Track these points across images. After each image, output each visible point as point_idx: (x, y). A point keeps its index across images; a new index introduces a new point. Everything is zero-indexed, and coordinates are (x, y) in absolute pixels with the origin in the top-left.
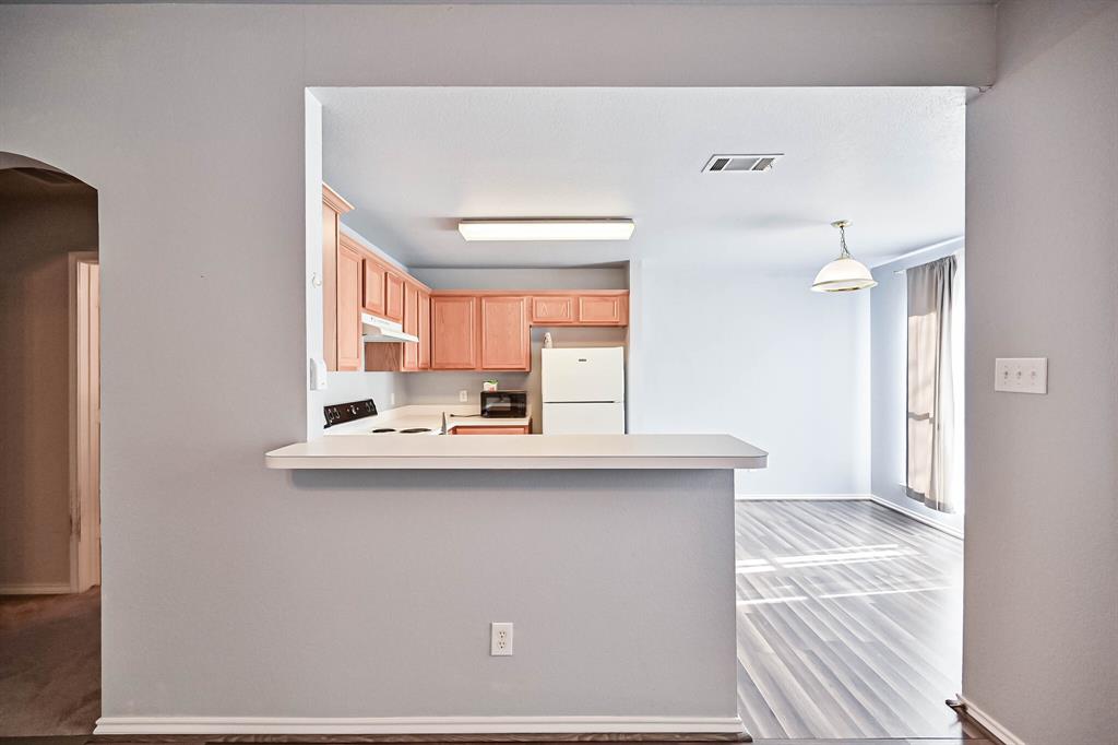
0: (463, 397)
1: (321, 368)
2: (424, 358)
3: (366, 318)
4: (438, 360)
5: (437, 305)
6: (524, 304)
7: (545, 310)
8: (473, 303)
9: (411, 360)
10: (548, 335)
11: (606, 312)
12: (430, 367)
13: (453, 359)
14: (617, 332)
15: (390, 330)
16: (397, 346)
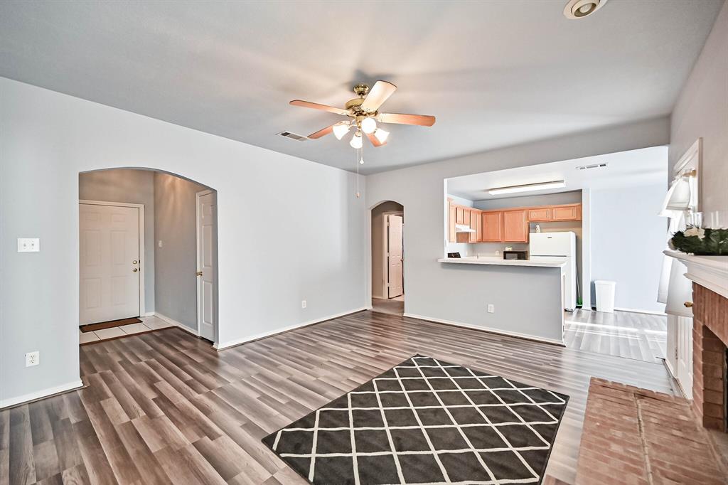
0: (497, 253)
1: (447, 242)
2: (479, 237)
3: (457, 226)
4: (485, 238)
5: (484, 216)
6: (524, 213)
7: (534, 215)
8: (500, 214)
9: (473, 239)
10: (538, 226)
11: (569, 214)
12: (482, 241)
13: (491, 238)
14: (577, 223)
15: (465, 229)
16: (468, 234)
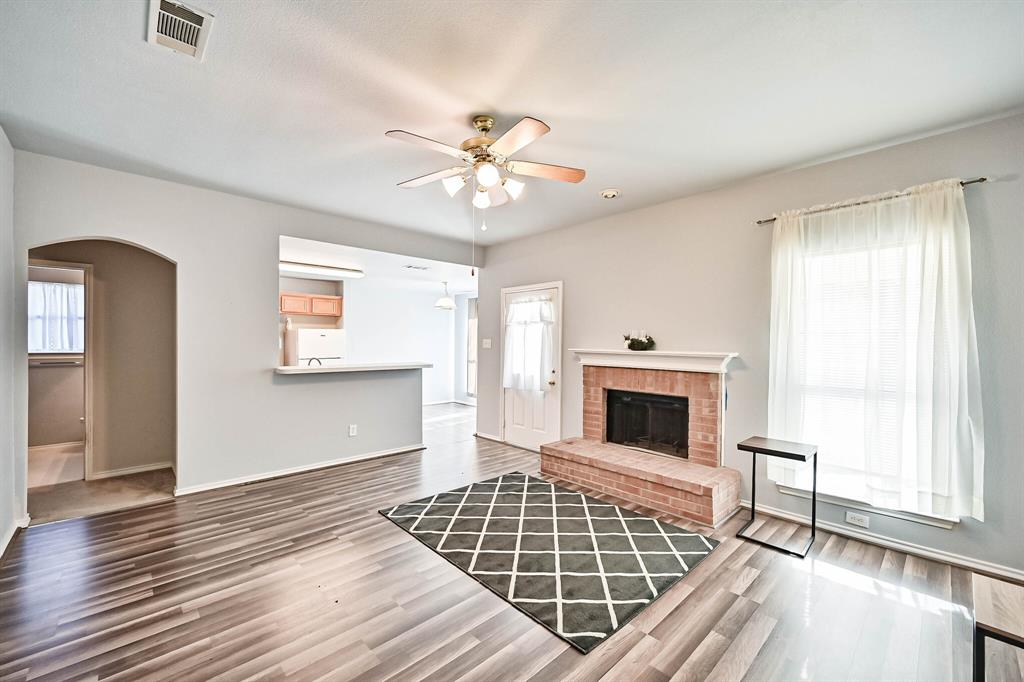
7: (290, 305)
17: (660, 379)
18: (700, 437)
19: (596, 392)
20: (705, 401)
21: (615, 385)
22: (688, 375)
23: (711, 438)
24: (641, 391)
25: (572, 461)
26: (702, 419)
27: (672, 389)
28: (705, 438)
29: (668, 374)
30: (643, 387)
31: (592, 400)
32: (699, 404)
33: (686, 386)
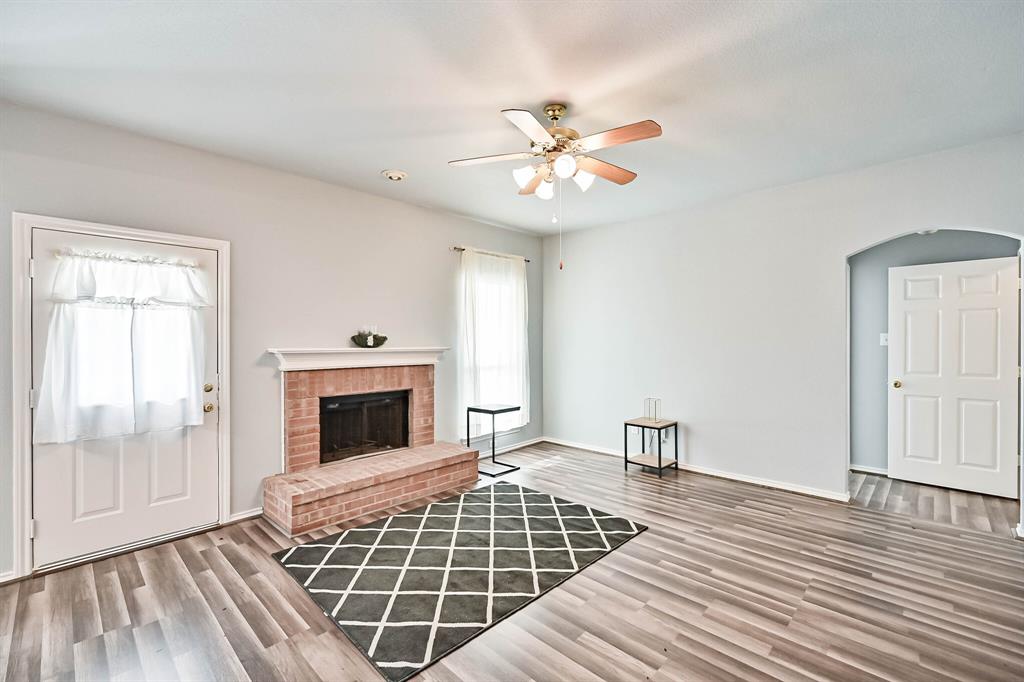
17: (389, 375)
18: (422, 422)
19: (310, 404)
20: (426, 390)
21: (337, 390)
22: (412, 368)
23: (430, 421)
24: (368, 391)
25: (352, 491)
26: (424, 406)
27: (400, 384)
28: (426, 421)
29: (396, 370)
30: (373, 388)
31: (304, 416)
32: (421, 392)
33: (411, 379)
